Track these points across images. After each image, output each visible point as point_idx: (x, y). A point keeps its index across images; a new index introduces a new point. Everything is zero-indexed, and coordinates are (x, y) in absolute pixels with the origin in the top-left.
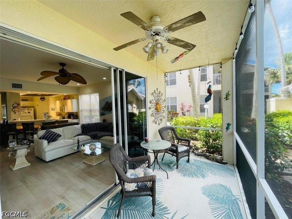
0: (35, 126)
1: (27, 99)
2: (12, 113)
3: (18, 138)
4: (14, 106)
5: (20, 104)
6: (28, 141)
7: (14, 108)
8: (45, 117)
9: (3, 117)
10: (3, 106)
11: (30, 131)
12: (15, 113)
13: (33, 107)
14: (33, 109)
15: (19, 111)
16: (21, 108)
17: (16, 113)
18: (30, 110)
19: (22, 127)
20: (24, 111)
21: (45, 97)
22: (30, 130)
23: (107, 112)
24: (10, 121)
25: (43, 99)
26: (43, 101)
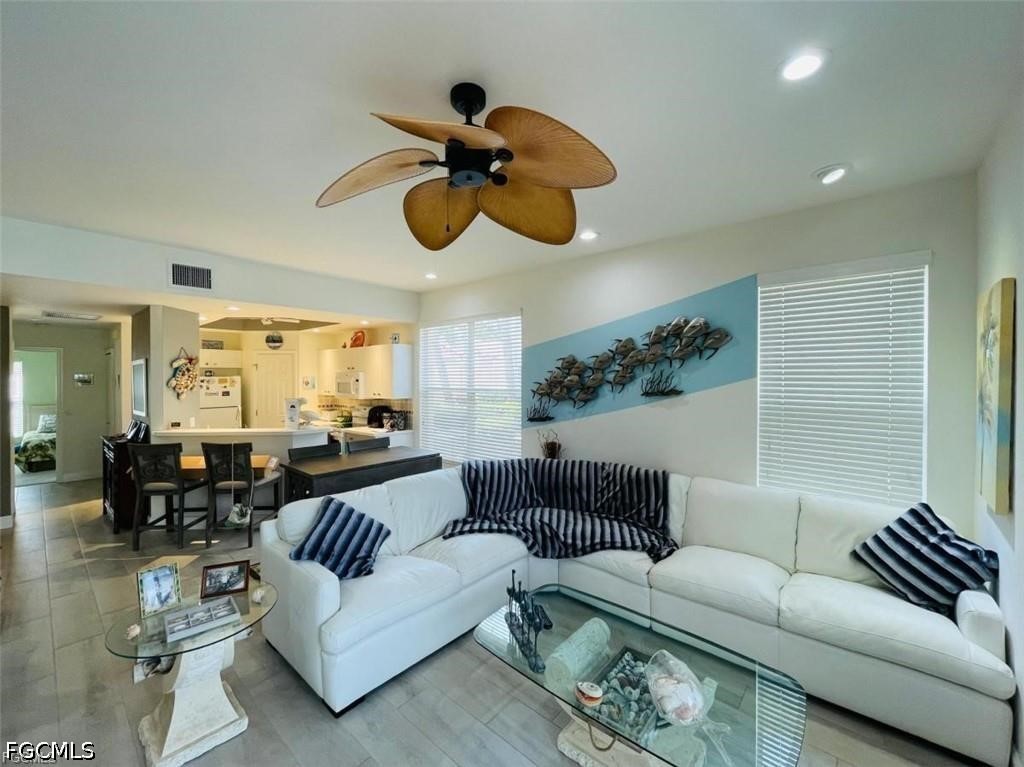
0: (256, 460)
1: (221, 343)
2: (169, 395)
3: (186, 506)
4: (175, 365)
5: (197, 359)
6: (241, 570)
7: (174, 376)
8: (292, 419)
9: (135, 412)
10: (138, 365)
11: (233, 484)
12: (178, 395)
13: (238, 372)
14: (238, 379)
15: (194, 386)
16: (201, 375)
17: (183, 397)
18: (227, 385)
19: (200, 463)
20: (208, 388)
21: (284, 334)
22: (235, 480)
23: (566, 407)
24: (160, 432)
25: (274, 341)
26: (275, 348)
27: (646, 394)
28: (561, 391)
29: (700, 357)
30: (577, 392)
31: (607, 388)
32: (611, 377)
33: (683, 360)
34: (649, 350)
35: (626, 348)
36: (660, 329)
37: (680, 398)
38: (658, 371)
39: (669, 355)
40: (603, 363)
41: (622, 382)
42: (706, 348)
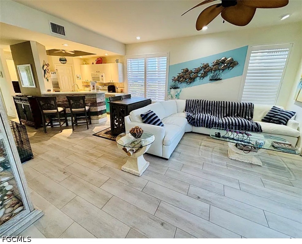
7: (45, 71)
25: (63, 61)
26: (63, 63)
27: (211, 80)
28: (183, 79)
29: (228, 70)
30: (188, 80)
31: (198, 78)
32: (200, 75)
33: (223, 70)
34: (213, 67)
35: (206, 67)
36: (218, 60)
37: (221, 81)
38: (215, 73)
39: (220, 69)
40: (198, 71)
41: (203, 76)
42: (230, 67)
